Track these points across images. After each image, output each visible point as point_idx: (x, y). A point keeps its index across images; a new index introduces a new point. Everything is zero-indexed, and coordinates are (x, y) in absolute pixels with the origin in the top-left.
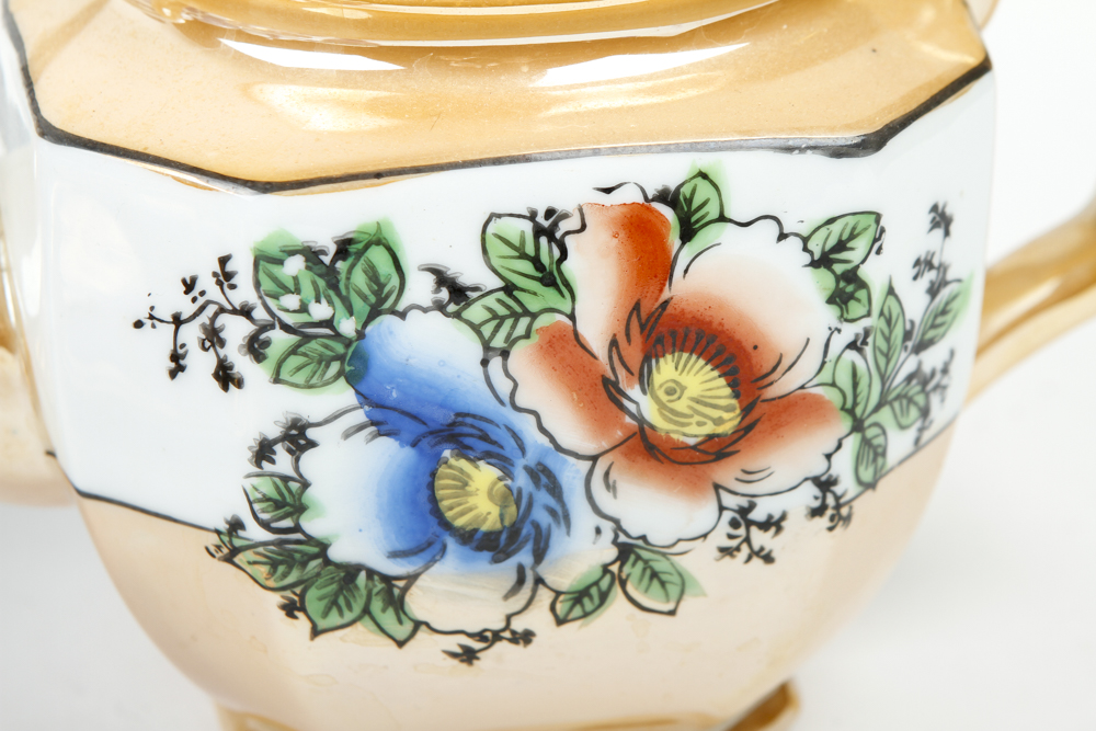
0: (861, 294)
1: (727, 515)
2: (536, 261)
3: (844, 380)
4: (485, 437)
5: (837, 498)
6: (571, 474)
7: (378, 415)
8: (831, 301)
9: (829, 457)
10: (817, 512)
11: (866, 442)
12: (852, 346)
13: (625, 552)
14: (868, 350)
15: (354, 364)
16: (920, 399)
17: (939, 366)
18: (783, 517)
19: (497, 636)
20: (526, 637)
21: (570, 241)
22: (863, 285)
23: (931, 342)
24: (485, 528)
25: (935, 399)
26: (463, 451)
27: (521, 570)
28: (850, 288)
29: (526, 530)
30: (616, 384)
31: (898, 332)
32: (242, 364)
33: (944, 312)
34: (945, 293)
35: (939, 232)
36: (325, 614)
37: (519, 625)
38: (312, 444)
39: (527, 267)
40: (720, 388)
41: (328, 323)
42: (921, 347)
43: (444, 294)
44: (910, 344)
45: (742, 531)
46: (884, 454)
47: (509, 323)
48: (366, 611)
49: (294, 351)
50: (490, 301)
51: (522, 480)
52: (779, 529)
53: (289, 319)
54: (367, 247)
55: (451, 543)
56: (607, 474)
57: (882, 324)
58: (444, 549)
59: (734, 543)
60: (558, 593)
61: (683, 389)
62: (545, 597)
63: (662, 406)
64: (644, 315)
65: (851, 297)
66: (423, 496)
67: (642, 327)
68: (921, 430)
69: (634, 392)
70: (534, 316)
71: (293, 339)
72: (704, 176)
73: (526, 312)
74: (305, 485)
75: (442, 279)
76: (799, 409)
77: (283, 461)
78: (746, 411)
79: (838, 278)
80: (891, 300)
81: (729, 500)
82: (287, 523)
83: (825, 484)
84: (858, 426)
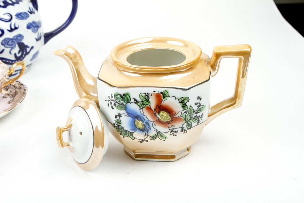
0: (186, 107)
1: (170, 130)
2: (146, 99)
3: (184, 116)
4: (140, 118)
5: (184, 130)
6: (151, 123)
7: (128, 114)
8: (182, 107)
9: (183, 125)
10: (182, 131)
11: (188, 124)
12: (185, 112)
13: (158, 133)
14: (187, 113)
15: (125, 108)
16: (198, 119)
17: (200, 115)
18: (177, 131)
19: (144, 140)
20: (147, 141)
21: (150, 97)
22: (186, 105)
23: (199, 113)
24: (141, 128)
25: (200, 119)
26: (138, 119)
27: (145, 133)
28: (185, 106)
29: (146, 129)
30: (155, 114)
31: (192, 111)
32: (114, 107)
33: (201, 109)
34: (201, 107)
35: (199, 100)
36: (124, 135)
37: (146, 139)
38: (121, 116)
39: (145, 99)
40: (168, 116)
41: (122, 103)
42: (197, 113)
43: (135, 101)
44: (195, 113)
45: (172, 132)
46: (192, 125)
47: (143, 105)
48: (129, 136)
49: (119, 106)
50: (140, 103)
51: (145, 123)
52: (177, 133)
53: (118, 102)
54: (126, 95)
55: (137, 129)
56: (155, 124)
57: (190, 110)
58: (136, 130)
59: (171, 133)
60: (150, 137)
61: (164, 115)
62: (149, 137)
63: (161, 117)
64: (159, 106)
65: (185, 107)
66: (134, 124)
67: (158, 108)
68: (198, 123)
69: (158, 115)
70: (146, 105)
71: (119, 104)
72: (166, 91)
73: (145, 105)
74: (121, 121)
75: (135, 100)
76: (178, 119)
77: (118, 118)
78: (172, 119)
79: (183, 104)
80: (191, 108)
81: (170, 128)
82: (119, 125)
83: (183, 128)
84: (186, 122)
